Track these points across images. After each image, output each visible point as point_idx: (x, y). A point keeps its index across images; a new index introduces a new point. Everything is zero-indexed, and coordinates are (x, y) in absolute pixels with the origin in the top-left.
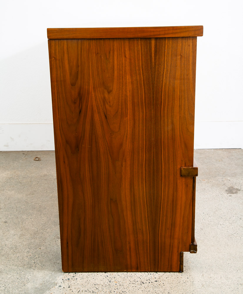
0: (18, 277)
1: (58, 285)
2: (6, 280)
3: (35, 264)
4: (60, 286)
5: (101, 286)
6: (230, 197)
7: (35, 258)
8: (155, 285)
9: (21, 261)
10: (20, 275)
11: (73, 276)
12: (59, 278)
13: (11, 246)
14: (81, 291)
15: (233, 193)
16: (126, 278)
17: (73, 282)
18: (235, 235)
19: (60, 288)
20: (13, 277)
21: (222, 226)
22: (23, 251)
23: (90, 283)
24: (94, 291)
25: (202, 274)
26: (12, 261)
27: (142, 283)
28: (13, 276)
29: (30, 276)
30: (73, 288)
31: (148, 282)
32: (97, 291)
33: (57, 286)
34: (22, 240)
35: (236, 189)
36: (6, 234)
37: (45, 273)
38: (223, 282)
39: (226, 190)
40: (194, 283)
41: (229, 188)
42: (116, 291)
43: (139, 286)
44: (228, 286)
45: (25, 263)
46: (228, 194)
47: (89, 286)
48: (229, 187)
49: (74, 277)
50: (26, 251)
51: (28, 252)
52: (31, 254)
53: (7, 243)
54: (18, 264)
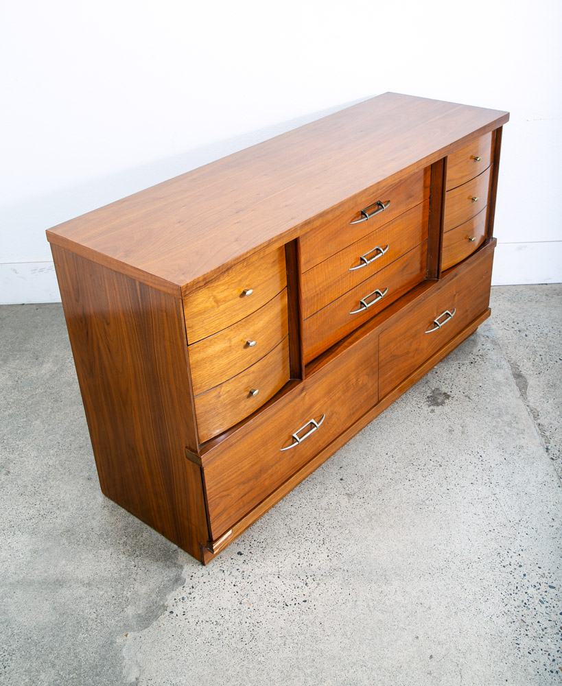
0: (113, 595)
1: (169, 610)
2: (97, 601)
3: (136, 568)
4: (172, 612)
5: (227, 611)
6: (432, 415)
7: (135, 555)
8: (303, 609)
9: (116, 562)
10: (116, 590)
11: (189, 592)
12: (170, 596)
13: (100, 530)
14: (200, 622)
15: (437, 404)
16: (263, 595)
17: (189, 604)
18: (427, 502)
19: (171, 616)
20: (106, 595)
21: (411, 482)
22: (118, 541)
23: (213, 606)
24: (218, 621)
25: (369, 586)
26: (104, 563)
27: (285, 606)
28: (107, 592)
29: (129, 593)
30: (189, 615)
31: (293, 603)
32: (221, 622)
33: (167, 613)
34: (115, 518)
35: (444, 393)
36: (91, 506)
37: (150, 587)
38: (397, 600)
39: (428, 397)
40: (358, 603)
41: (433, 392)
42: (248, 621)
43: (280, 612)
44: (402, 609)
45: (122, 567)
46: (429, 406)
47: (211, 611)
48: (433, 389)
49: (190, 594)
50: (122, 542)
51: (125, 543)
52: (129, 548)
53: (95, 524)
54: (112, 569)
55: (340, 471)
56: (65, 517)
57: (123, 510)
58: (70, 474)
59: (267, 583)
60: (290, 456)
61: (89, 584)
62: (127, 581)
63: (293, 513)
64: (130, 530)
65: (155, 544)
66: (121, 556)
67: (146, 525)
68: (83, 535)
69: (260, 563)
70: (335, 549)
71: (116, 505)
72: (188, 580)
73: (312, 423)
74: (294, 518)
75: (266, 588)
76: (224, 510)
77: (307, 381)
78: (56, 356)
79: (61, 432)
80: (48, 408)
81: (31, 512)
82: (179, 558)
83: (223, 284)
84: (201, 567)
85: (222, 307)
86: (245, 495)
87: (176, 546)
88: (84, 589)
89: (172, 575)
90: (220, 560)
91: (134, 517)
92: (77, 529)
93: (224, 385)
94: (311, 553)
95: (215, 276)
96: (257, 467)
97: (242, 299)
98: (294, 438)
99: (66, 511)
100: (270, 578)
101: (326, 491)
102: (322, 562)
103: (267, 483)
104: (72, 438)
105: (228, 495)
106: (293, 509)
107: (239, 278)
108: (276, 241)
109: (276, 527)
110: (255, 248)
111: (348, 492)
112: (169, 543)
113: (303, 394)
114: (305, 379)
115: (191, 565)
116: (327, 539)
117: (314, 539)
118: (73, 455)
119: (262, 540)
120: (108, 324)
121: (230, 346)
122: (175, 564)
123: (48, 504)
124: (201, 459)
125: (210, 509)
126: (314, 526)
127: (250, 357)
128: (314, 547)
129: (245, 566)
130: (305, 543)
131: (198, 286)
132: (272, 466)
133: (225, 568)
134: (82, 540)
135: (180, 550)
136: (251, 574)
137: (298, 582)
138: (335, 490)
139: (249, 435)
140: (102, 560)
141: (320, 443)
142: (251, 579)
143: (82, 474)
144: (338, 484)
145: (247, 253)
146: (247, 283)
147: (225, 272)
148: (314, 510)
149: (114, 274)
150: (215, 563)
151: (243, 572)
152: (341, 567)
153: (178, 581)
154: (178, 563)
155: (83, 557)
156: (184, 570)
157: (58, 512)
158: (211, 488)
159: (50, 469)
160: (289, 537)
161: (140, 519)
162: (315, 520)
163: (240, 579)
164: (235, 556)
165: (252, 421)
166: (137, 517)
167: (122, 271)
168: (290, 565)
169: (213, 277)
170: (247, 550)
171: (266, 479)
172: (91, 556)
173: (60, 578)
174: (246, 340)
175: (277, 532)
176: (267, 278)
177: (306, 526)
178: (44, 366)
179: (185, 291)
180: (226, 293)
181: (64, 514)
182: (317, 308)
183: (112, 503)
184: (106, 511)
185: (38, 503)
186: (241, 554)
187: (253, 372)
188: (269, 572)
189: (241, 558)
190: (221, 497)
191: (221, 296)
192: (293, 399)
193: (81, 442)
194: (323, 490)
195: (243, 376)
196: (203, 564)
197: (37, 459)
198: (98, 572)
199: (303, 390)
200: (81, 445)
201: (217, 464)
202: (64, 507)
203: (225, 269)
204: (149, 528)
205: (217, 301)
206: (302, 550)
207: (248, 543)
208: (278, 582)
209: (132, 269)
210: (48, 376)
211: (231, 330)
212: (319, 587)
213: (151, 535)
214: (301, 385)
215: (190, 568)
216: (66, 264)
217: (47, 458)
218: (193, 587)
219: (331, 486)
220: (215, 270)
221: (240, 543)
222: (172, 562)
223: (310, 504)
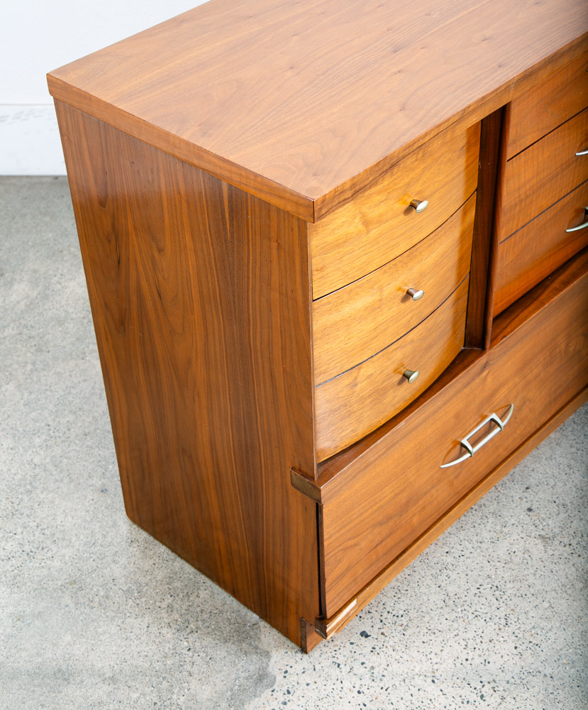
3: (190, 654)
7: (188, 630)
9: (157, 641)
10: (159, 691)
11: (282, 700)
12: (251, 706)
13: (126, 583)
20: (143, 700)
22: (158, 604)
26: (136, 642)
28: (144, 695)
29: (182, 699)
34: (151, 563)
36: (109, 539)
37: (217, 689)
45: (167, 651)
49: (285, 703)
50: (164, 605)
51: (170, 608)
52: (177, 616)
53: (117, 571)
54: (151, 654)
55: (526, 494)
56: (67, 558)
57: (163, 549)
58: (71, 481)
59: (414, 691)
60: (453, 476)
61: (113, 680)
62: (178, 675)
63: (450, 566)
64: (177, 584)
65: (221, 612)
66: (164, 631)
67: (203, 577)
68: (98, 590)
69: (401, 654)
70: (527, 635)
71: (151, 538)
72: (279, 678)
73: (492, 420)
74: (453, 576)
75: (414, 699)
76: (348, 570)
77: (493, 352)
78: (35, 271)
79: (51, 407)
80: (27, 363)
81: (8, 547)
82: (262, 637)
83: (379, 192)
84: (299, 655)
85: (374, 232)
86: (381, 542)
87: (254, 617)
88: (106, 688)
89: (252, 668)
90: (331, 645)
91: (183, 561)
92: (88, 580)
93: (364, 364)
94: (486, 639)
95: (371, 179)
96: (403, 498)
97: (408, 217)
98: (463, 445)
99: (68, 546)
100: (419, 681)
101: (505, 530)
102: (506, 658)
103: (415, 520)
104: (71, 418)
105: (356, 545)
106: (449, 559)
107: (407, 180)
108: (474, 111)
109: (423, 590)
110: (439, 126)
111: (543, 533)
112: (244, 610)
113: (485, 373)
114: (491, 348)
115: (283, 651)
116: (512, 616)
117: (489, 616)
118: (75, 447)
119: (401, 612)
120: (160, 250)
121: (380, 300)
122: (256, 648)
123: (37, 534)
124: (320, 491)
125: (327, 569)
126: (487, 592)
127: (410, 316)
128: (490, 630)
129: (374, 657)
130: (475, 621)
131: (342, 198)
132: (425, 494)
133: (341, 660)
134: (97, 599)
135: (263, 623)
136: (385, 673)
137: (467, 692)
138: (520, 528)
139: (397, 446)
140: (132, 636)
141: (501, 450)
142: (387, 682)
143: (90, 482)
144: (524, 516)
145: (426, 134)
146: (418, 188)
147: (386, 171)
148: (486, 562)
149: (179, 166)
150: (324, 649)
151: (373, 668)
152: (540, 669)
153: (262, 679)
154: (260, 646)
155: (100, 630)
156: (273, 660)
157: (54, 547)
158: (331, 536)
159: (37, 471)
160: (447, 609)
161: (193, 565)
162: (489, 580)
163: (367, 681)
164: (357, 638)
165: (403, 423)
166: (188, 561)
167: (196, 162)
168: (451, 661)
169: (368, 182)
170: (376, 629)
171: (415, 515)
172: (114, 629)
173: (64, 667)
174: (407, 288)
175: (425, 598)
176: (450, 177)
177: (474, 590)
178: (15, 287)
179: (321, 209)
180: (382, 209)
181: (64, 551)
182: (517, 225)
183: (144, 535)
184: (134, 549)
185: (19, 530)
186: (367, 636)
187: (412, 341)
188: (417, 670)
189: (368, 644)
190: (345, 549)
191: (373, 213)
192: (468, 384)
193: (87, 424)
194: (498, 528)
195: (397, 349)
196: (304, 650)
197: (13, 452)
198: (128, 657)
199: (485, 367)
200: (87, 431)
201: (343, 497)
202: (64, 539)
203: (388, 166)
204: (209, 582)
205: (366, 223)
206: (470, 635)
207: (377, 616)
208: (433, 690)
209: (217, 161)
210: (22, 306)
211: (385, 272)
212: (504, 704)
213: (211, 594)
214: (482, 360)
215: (281, 656)
216: (84, 140)
217: (30, 452)
218: (289, 692)
219: (513, 521)
220: (371, 168)
221: (363, 615)
222: (250, 644)
223: (478, 551)
